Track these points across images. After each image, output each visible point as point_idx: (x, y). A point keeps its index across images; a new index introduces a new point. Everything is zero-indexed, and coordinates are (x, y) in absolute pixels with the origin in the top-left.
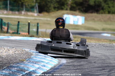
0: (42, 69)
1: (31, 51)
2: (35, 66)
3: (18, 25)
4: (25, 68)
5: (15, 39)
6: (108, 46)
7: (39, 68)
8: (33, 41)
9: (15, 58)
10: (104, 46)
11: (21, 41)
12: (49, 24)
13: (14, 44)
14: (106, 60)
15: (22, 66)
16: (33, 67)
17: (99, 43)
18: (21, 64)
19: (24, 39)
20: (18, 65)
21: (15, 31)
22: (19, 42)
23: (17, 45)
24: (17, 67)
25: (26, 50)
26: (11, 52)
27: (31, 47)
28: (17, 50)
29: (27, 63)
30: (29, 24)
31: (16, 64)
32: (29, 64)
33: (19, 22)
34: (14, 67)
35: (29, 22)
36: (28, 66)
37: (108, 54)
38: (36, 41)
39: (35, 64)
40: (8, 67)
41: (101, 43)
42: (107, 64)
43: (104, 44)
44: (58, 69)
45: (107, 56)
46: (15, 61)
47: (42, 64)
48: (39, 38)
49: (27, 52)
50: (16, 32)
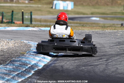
0: (43, 61)
1: (29, 42)
2: (36, 59)
3: (12, 14)
4: (27, 61)
5: (12, 30)
6: (101, 33)
7: (40, 61)
8: (29, 31)
9: (16, 51)
10: (97, 34)
11: (18, 32)
12: (40, 10)
13: (11, 35)
14: (101, 49)
15: (24, 59)
16: (34, 60)
17: (93, 30)
18: (23, 58)
19: (20, 29)
20: (20, 58)
21: (9, 20)
22: (16, 33)
23: (14, 36)
24: (19, 60)
25: (24, 41)
26: (11, 45)
27: (29, 38)
28: (16, 43)
29: (27, 56)
30: (23, 13)
31: (18, 58)
32: (30, 57)
33: (13, 11)
34: (16, 61)
35: (23, 11)
36: (29, 59)
37: (102, 42)
38: (32, 31)
39: (36, 56)
40: (11, 61)
41: (94, 31)
42: (103, 52)
43: (97, 32)
44: (58, 60)
45: (101, 44)
46: (16, 55)
47: (42, 56)
48: (34, 27)
49: (26, 44)
50: (11, 21)
